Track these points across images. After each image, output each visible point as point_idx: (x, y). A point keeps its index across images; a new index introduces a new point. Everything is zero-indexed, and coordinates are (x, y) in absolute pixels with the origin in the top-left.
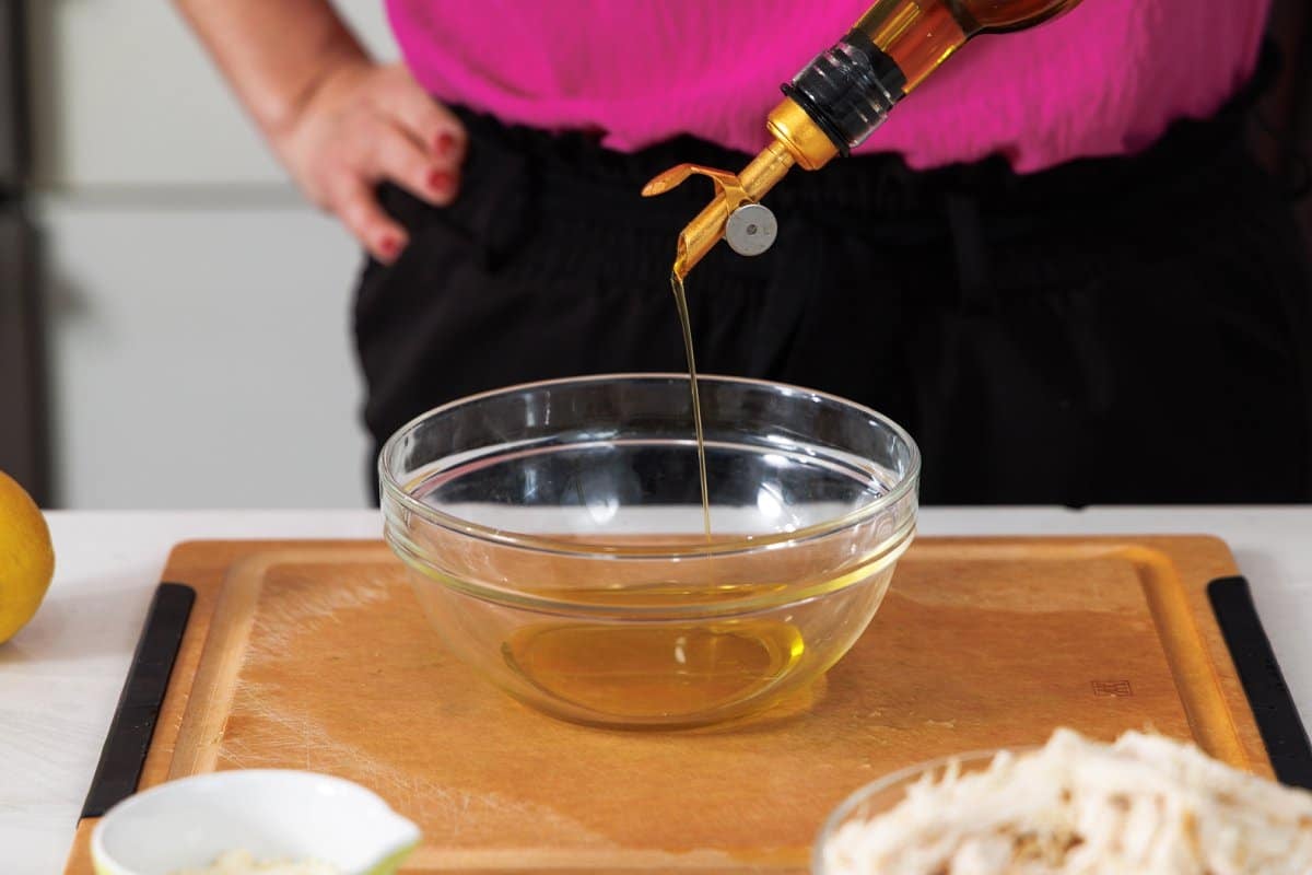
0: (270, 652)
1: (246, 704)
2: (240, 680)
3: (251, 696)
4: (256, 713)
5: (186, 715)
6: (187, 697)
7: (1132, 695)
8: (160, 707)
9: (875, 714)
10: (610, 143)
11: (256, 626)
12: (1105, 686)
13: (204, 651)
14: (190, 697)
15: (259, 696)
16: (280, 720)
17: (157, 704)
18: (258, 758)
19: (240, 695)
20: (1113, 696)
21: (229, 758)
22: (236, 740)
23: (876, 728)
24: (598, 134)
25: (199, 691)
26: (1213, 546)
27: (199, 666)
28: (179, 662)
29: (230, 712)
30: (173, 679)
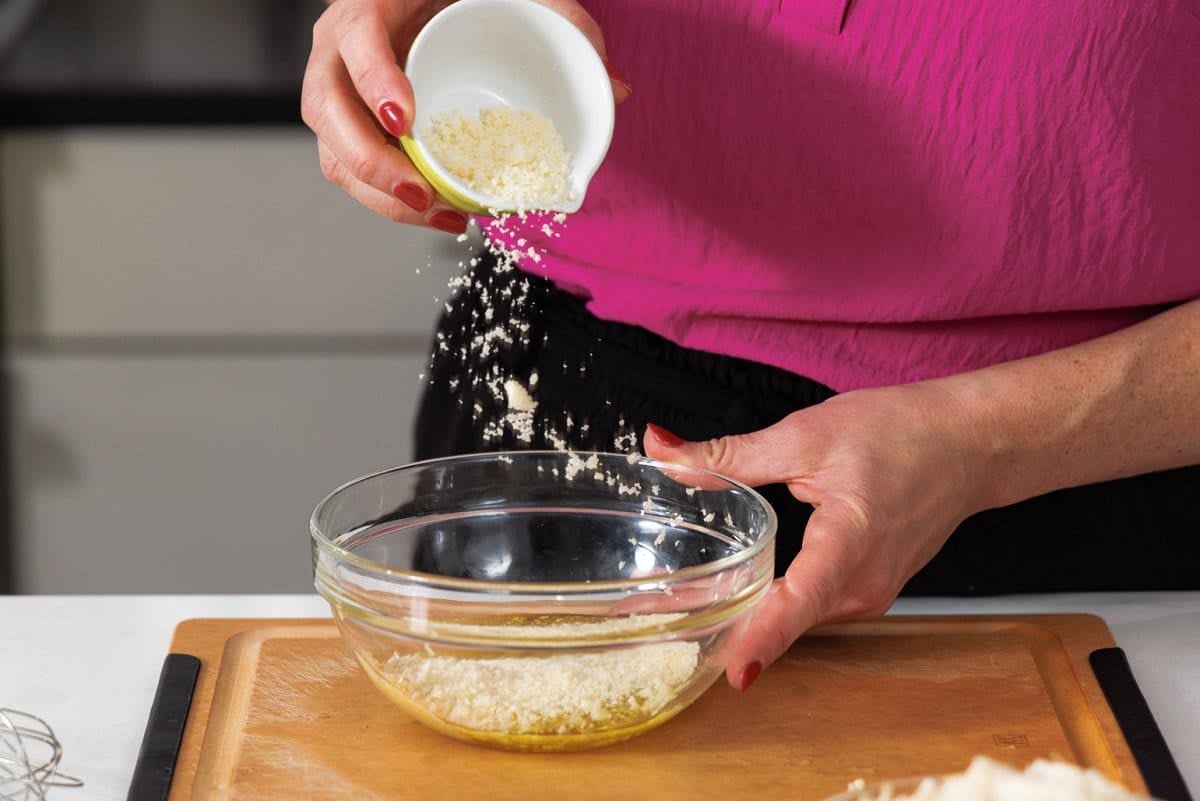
0: (270, 711)
1: (252, 754)
2: (245, 734)
3: (256, 748)
5: (200, 763)
6: (199, 748)
7: (1028, 745)
8: (177, 755)
10: (590, 306)
11: (256, 691)
12: (1004, 739)
13: (211, 710)
14: (202, 748)
15: (263, 747)
16: (283, 768)
17: (175, 753)
19: (246, 747)
20: (1012, 747)
22: (246, 784)
23: (806, 774)
24: (582, 299)
25: (210, 743)
27: (208, 722)
28: (190, 719)
29: (238, 762)
30: (186, 733)
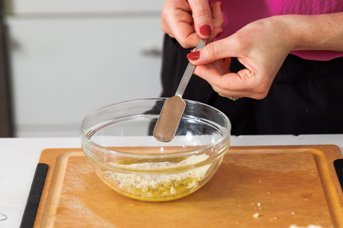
0: (69, 186)
2: (61, 195)
3: (64, 200)
4: (65, 206)
5: (46, 206)
7: (312, 198)
8: (38, 204)
9: (239, 206)
11: (65, 177)
12: (305, 196)
13: (50, 185)
14: (47, 200)
15: (66, 200)
16: (72, 208)
17: (37, 203)
18: (66, 221)
19: (61, 200)
20: (307, 199)
21: (58, 221)
22: (60, 215)
23: (240, 210)
26: (335, 148)
27: (49, 190)
29: (58, 206)
